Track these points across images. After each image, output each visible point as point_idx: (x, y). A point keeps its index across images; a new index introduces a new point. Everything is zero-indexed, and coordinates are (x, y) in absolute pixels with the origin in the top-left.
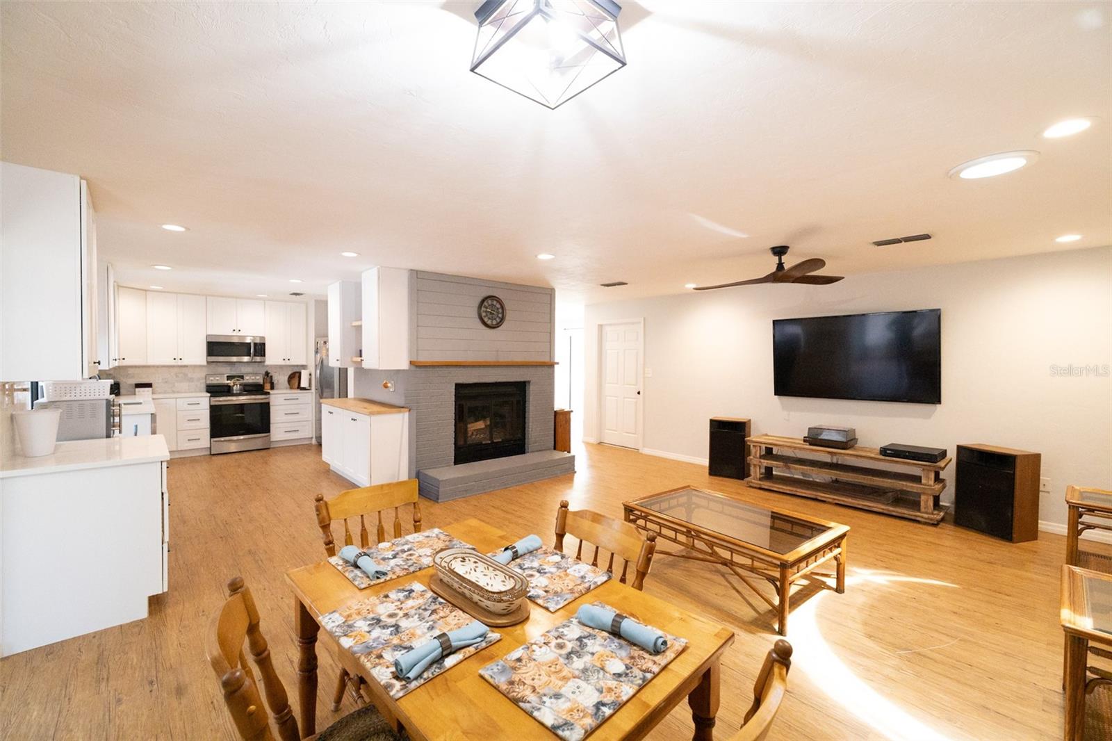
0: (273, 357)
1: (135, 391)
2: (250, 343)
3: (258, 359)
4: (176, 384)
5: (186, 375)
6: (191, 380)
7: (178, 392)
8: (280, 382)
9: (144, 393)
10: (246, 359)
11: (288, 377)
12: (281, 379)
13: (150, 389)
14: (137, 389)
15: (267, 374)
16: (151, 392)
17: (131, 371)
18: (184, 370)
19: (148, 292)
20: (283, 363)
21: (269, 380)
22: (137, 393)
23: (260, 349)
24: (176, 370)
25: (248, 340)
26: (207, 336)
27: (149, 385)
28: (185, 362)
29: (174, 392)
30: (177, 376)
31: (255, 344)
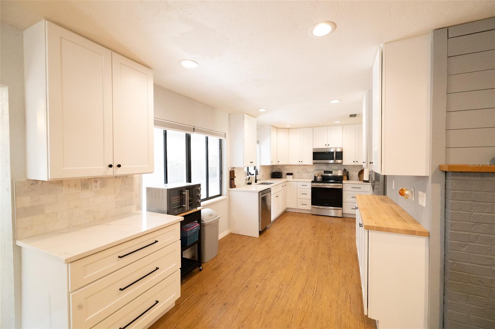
0: (347, 160)
1: (286, 177)
2: (333, 152)
3: (339, 161)
4: (303, 174)
5: (306, 170)
6: (308, 172)
7: (303, 178)
8: (353, 176)
9: (290, 178)
10: (332, 161)
11: (358, 172)
12: (354, 174)
13: (291, 176)
14: (287, 176)
15: (345, 170)
16: (292, 178)
17: (286, 167)
18: (306, 167)
19: (290, 129)
20: (353, 164)
21: (345, 174)
22: (287, 178)
23: (340, 155)
24: (302, 167)
25: (332, 151)
26: (314, 149)
27: (291, 174)
28: (303, 163)
29: (301, 178)
30: (303, 170)
31: (337, 152)
